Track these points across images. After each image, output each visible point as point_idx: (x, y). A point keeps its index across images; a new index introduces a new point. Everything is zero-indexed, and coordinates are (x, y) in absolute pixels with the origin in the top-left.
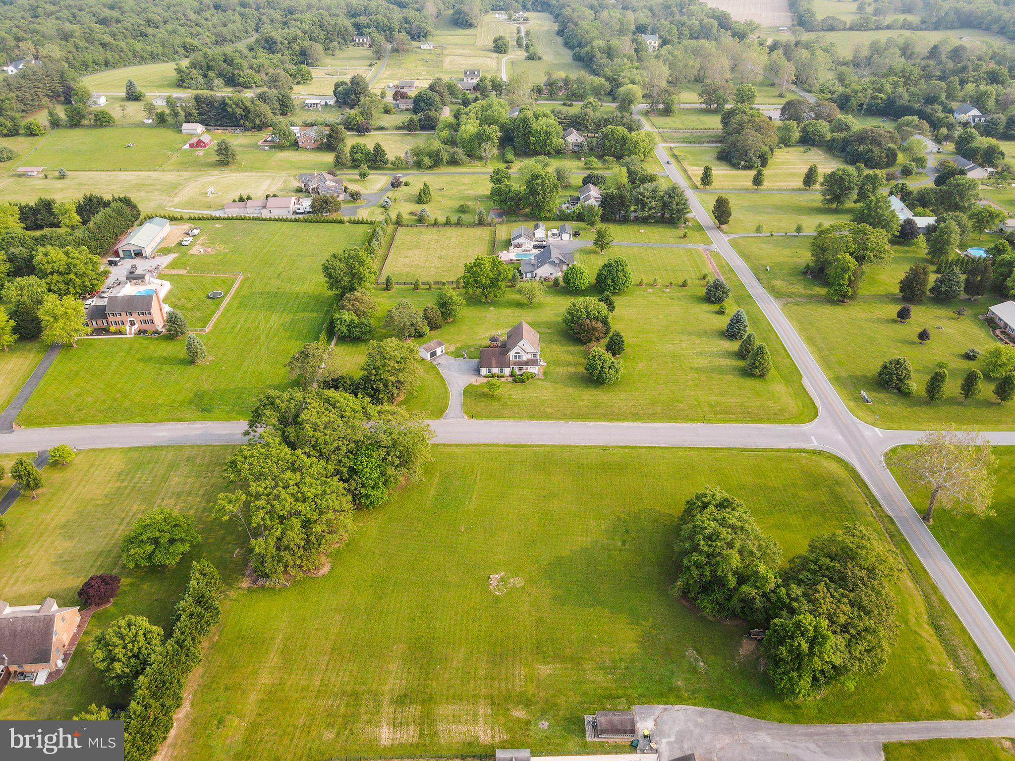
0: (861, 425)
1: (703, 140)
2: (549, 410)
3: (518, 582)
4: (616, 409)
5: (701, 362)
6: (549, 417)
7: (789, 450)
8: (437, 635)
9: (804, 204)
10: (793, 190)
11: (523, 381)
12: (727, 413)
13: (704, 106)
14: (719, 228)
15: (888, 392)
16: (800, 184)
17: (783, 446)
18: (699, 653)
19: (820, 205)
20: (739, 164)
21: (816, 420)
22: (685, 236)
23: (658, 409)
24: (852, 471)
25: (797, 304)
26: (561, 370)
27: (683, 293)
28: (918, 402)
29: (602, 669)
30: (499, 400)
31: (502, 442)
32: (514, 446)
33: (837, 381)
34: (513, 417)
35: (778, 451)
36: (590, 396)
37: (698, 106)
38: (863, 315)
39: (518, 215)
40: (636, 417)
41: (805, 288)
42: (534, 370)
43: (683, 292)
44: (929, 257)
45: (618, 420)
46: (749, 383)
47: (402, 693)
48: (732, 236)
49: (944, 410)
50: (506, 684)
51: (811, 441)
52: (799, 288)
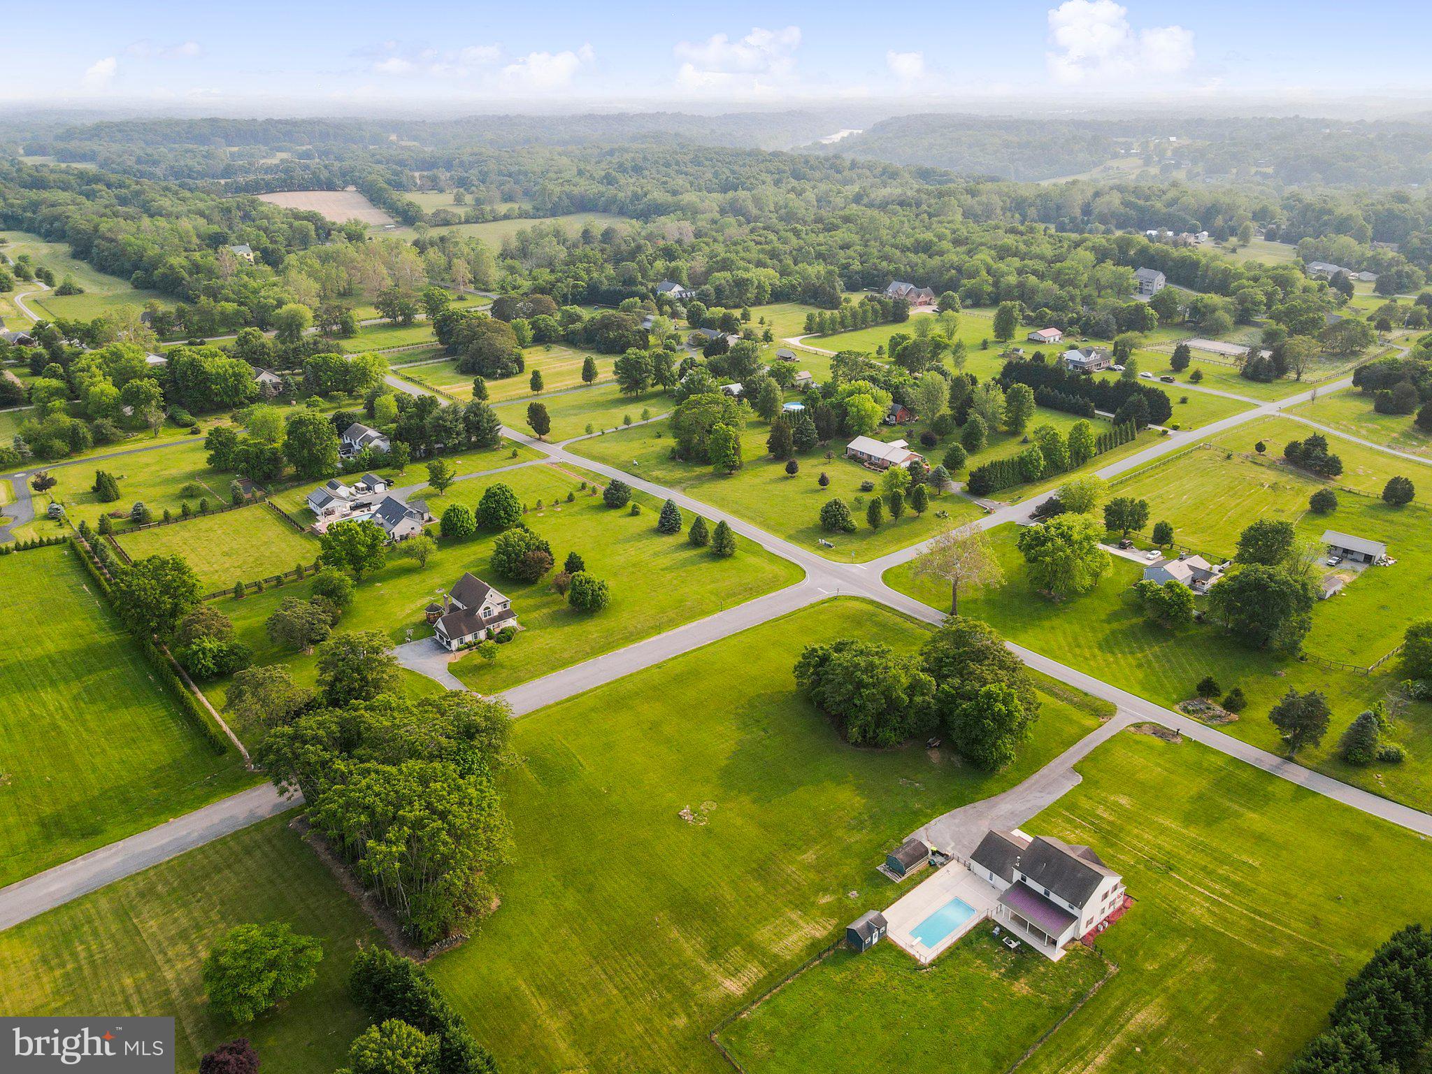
0: (845, 566)
1: (422, 356)
2: (566, 655)
3: (708, 806)
4: (631, 628)
5: (665, 561)
6: (572, 661)
7: (812, 606)
8: (686, 886)
9: (600, 399)
10: (575, 388)
11: (509, 639)
12: (734, 595)
13: (388, 320)
14: (540, 439)
15: (837, 534)
16: (579, 380)
17: (805, 604)
18: (908, 779)
19: (621, 395)
20: (495, 373)
21: (807, 575)
22: (515, 455)
23: (672, 615)
24: (872, 602)
25: (692, 487)
26: (535, 615)
27: (576, 509)
28: (865, 535)
29: (853, 829)
30: (502, 666)
31: (551, 702)
32: (568, 700)
33: (791, 538)
34: (533, 676)
35: (804, 609)
36: (593, 629)
37: (378, 321)
38: (757, 481)
39: (280, 482)
40: (658, 628)
41: (686, 471)
42: (511, 623)
43: (575, 507)
44: (762, 419)
45: (642, 638)
46: (725, 564)
47: (708, 948)
48: (563, 444)
49: (889, 534)
50: (791, 885)
51: (821, 593)
52: (679, 474)
